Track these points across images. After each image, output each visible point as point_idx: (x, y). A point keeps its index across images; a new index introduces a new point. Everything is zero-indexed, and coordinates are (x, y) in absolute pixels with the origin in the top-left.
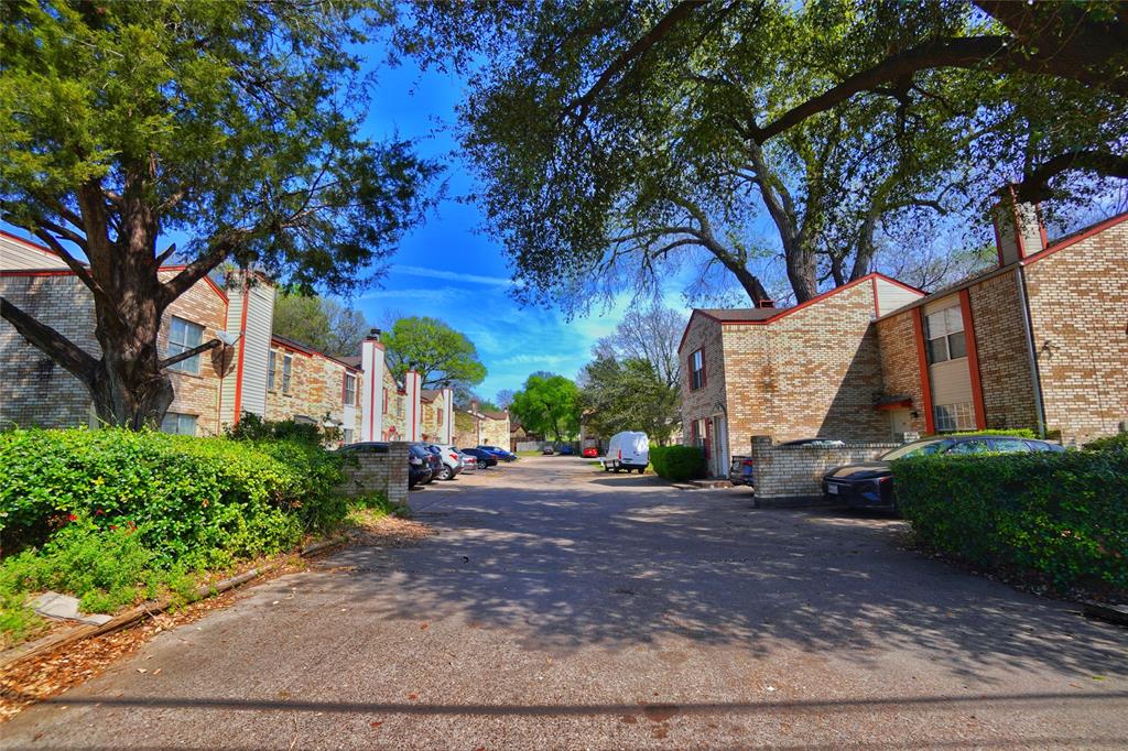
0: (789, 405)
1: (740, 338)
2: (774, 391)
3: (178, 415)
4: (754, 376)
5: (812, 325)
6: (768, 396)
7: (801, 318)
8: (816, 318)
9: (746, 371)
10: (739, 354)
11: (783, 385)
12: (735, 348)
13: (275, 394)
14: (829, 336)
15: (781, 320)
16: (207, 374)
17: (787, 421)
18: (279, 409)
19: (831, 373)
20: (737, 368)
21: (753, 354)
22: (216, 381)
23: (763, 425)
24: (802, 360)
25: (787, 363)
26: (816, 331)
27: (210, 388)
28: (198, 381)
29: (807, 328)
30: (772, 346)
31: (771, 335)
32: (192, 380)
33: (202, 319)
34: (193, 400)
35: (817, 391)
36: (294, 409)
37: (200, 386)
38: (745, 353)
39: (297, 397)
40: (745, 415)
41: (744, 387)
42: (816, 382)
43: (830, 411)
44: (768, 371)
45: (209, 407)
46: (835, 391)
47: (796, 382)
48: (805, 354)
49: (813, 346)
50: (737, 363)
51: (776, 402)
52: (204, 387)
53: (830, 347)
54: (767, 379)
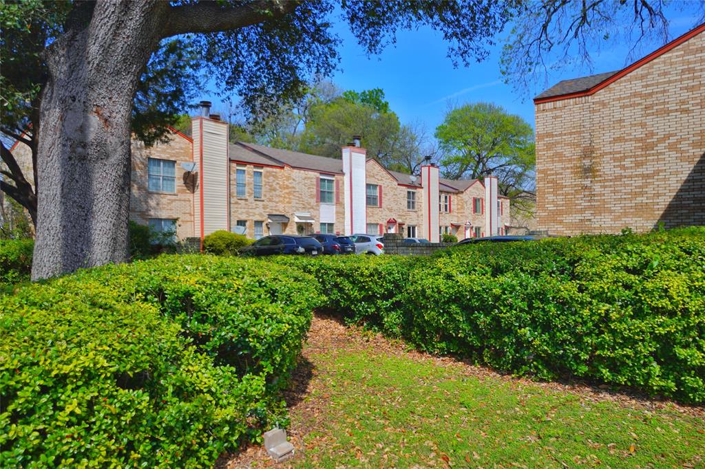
0: (615, 192)
1: (555, 117)
2: (595, 177)
3: (161, 219)
4: (570, 160)
5: (657, 84)
6: (587, 182)
7: (642, 77)
8: (665, 74)
9: (559, 155)
10: (552, 136)
11: (607, 168)
12: (549, 129)
13: (246, 200)
14: (685, 94)
15: (612, 86)
16: (182, 192)
17: (611, 212)
18: (250, 210)
19: (684, 146)
20: (551, 153)
21: (571, 134)
22: (189, 196)
23: (579, 217)
24: (639, 133)
25: (616, 140)
26: (664, 91)
27: (184, 201)
28: (174, 197)
29: (649, 90)
30: (596, 121)
31: (597, 107)
32: (169, 197)
33: (172, 156)
34: (171, 210)
35: (657, 172)
36: (268, 210)
37: (175, 200)
38: (561, 135)
39: (270, 200)
40: (557, 205)
41: (557, 174)
42: (658, 160)
43: (677, 197)
44: (588, 152)
45: (185, 213)
46: (686, 170)
47: (627, 163)
48: (643, 125)
49: (657, 113)
50: (549, 147)
51: (597, 188)
52: (180, 200)
53: (687, 111)
54: (587, 162)
